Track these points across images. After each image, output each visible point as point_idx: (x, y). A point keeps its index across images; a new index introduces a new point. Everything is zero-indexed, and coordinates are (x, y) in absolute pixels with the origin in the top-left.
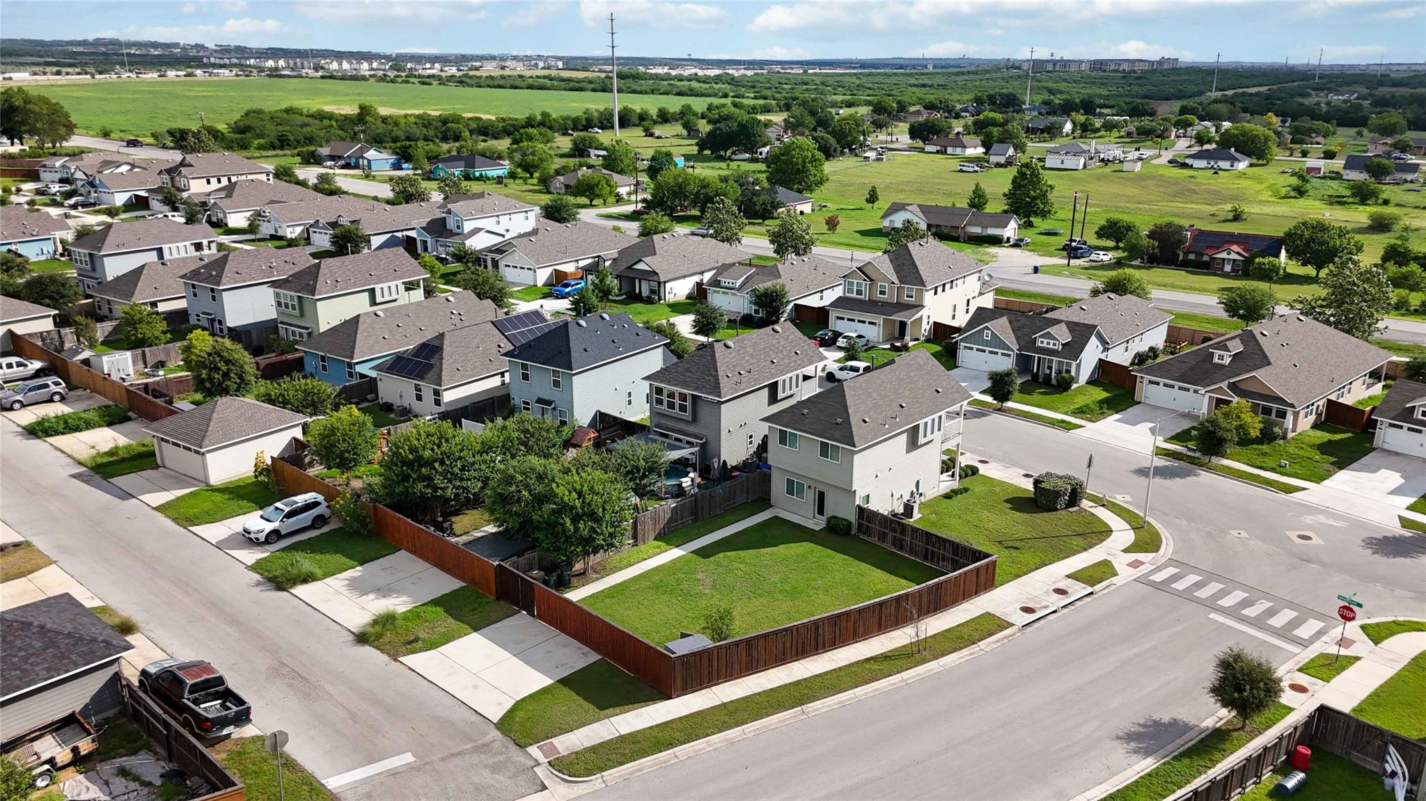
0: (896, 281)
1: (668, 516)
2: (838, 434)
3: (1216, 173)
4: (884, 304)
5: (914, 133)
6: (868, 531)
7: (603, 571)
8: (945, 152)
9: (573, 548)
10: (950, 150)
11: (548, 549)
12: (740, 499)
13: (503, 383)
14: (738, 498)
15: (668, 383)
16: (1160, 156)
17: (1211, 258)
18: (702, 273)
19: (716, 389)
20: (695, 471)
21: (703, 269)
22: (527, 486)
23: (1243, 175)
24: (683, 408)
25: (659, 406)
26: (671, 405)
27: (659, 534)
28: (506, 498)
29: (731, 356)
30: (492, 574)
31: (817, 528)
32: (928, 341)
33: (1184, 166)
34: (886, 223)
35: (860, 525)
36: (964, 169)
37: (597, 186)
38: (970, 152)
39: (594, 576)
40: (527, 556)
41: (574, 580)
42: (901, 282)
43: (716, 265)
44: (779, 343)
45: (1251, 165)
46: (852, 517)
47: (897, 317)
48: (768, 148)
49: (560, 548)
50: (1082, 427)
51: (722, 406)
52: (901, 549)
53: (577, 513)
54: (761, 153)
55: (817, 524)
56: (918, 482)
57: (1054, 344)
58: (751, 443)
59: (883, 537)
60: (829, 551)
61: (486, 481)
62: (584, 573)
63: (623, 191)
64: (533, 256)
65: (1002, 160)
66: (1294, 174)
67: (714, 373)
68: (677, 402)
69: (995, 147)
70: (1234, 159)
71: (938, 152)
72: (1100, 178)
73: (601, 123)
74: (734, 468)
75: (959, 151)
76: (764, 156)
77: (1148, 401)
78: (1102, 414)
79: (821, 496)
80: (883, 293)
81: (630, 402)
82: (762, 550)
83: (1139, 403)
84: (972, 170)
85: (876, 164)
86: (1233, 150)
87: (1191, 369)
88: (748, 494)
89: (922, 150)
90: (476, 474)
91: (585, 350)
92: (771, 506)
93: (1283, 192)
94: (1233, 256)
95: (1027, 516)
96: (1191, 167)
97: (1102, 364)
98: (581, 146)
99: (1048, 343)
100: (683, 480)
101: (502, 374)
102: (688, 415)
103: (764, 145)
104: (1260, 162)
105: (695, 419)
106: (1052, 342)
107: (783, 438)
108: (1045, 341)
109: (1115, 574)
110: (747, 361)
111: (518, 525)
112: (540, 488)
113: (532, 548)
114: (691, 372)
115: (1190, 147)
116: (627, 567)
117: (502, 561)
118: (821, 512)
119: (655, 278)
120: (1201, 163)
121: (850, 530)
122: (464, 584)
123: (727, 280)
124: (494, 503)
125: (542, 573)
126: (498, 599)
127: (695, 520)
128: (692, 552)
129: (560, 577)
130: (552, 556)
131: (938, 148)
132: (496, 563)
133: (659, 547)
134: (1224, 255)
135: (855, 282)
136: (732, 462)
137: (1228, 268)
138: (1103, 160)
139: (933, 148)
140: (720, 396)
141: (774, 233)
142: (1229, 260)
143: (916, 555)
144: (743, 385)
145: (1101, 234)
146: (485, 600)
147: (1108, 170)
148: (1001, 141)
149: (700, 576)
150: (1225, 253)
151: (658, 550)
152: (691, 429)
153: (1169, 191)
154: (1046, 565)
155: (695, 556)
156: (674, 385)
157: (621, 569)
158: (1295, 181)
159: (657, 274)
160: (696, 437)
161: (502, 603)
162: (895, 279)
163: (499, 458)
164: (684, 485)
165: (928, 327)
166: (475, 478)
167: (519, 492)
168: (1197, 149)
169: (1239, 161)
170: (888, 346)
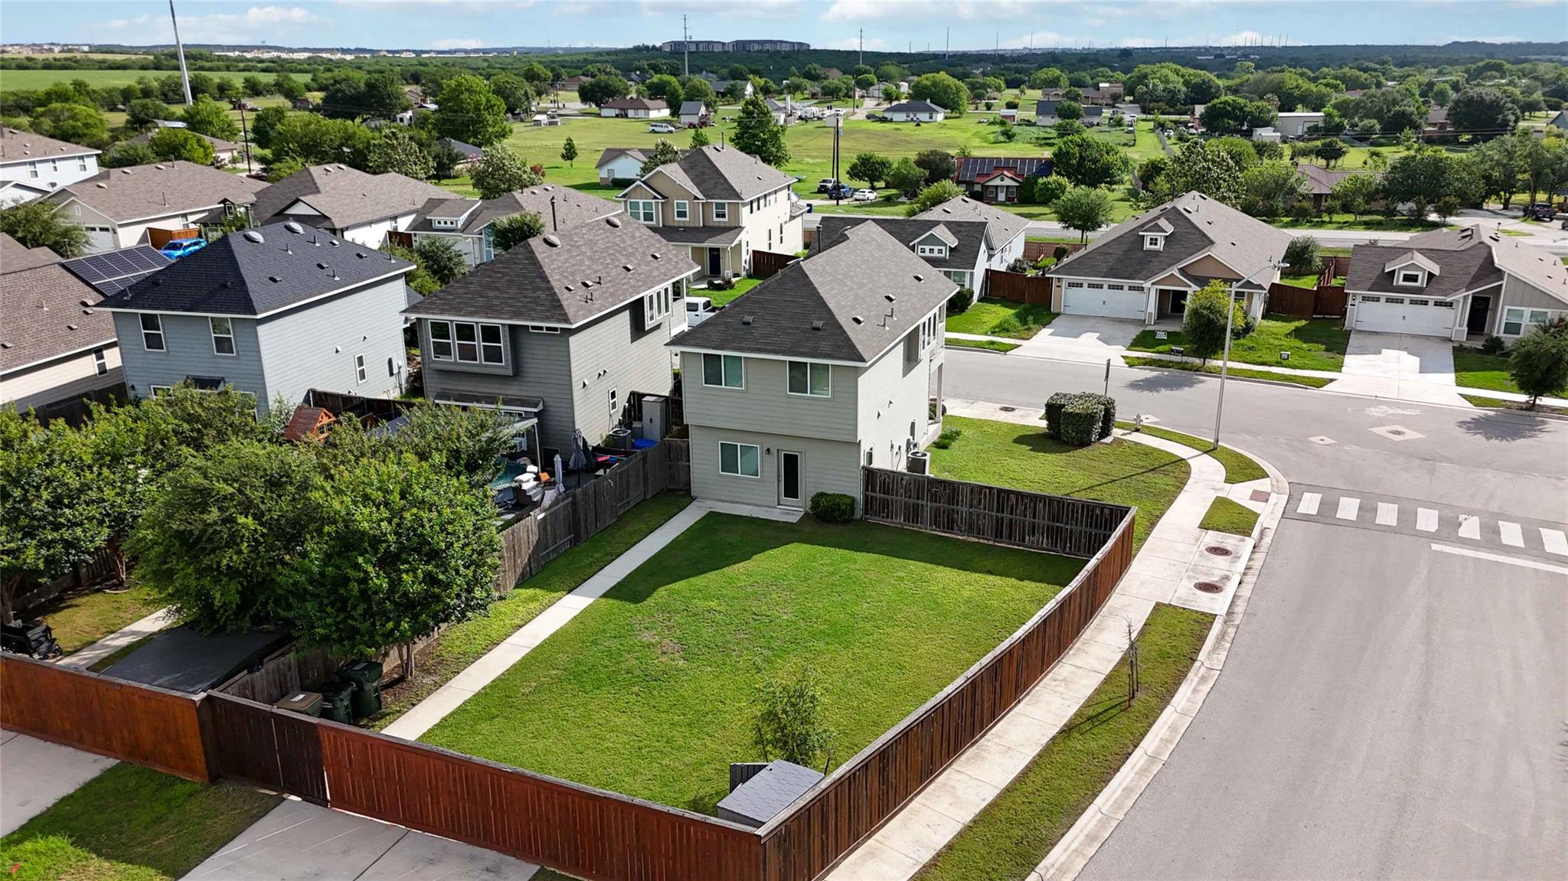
0: (700, 196)
1: (534, 538)
2: (824, 346)
3: (918, 125)
4: (687, 229)
5: (586, 95)
6: (885, 508)
7: (445, 669)
8: (626, 116)
9: (390, 625)
10: (631, 113)
11: (326, 639)
12: (636, 495)
13: (103, 370)
14: (633, 494)
15: (457, 311)
16: (854, 113)
17: (983, 186)
18: (395, 218)
19: (556, 308)
20: (535, 463)
21: (396, 212)
22: (247, 508)
23: (943, 126)
24: (493, 355)
25: (443, 359)
26: (468, 353)
27: (523, 575)
28: (199, 539)
29: (562, 258)
30: (190, 726)
31: (794, 519)
32: (750, 276)
33: (884, 120)
34: (604, 173)
35: (867, 500)
36: (656, 129)
37: (184, 147)
38: (654, 114)
39: (428, 680)
40: (270, 665)
41: (388, 698)
42: (707, 197)
43: (413, 207)
44: (624, 241)
45: (946, 118)
46: (855, 489)
47: (708, 244)
48: (410, 113)
49: (355, 631)
50: (1019, 346)
51: (572, 339)
52: (950, 528)
53: (387, 551)
54: (402, 120)
55: (791, 511)
56: (913, 425)
57: (940, 251)
58: (614, 406)
59: (913, 514)
60: (841, 552)
61: (120, 524)
62: (402, 679)
63: (226, 156)
64: (109, 208)
65: (695, 120)
66: (993, 123)
67: (543, 285)
68: (479, 344)
69: (685, 106)
70: (932, 111)
71: (617, 116)
72: (806, 134)
73: (166, 95)
74: (597, 449)
75: (641, 113)
76: (406, 122)
77: (1069, 311)
78: (1029, 329)
79: (791, 463)
80: (682, 214)
81: (362, 375)
82: (728, 570)
83: (1058, 314)
84: (666, 130)
85: (551, 128)
86: (928, 101)
87: (1119, 261)
88: (646, 484)
89: (598, 115)
90: (94, 511)
91: (273, 280)
92: (693, 499)
93: (991, 137)
94: (1008, 182)
95: (1064, 456)
96: (891, 121)
97: (990, 275)
98: (142, 115)
99: (931, 251)
100: (523, 477)
101: (98, 352)
102: (504, 366)
103: (405, 110)
104: (954, 115)
105: (518, 372)
106: (936, 248)
107: (713, 369)
108: (927, 248)
109: (1257, 516)
110: (589, 267)
111: (237, 598)
112: (280, 507)
113: (283, 642)
114: (497, 289)
115: (878, 105)
116: (487, 649)
117: (213, 687)
118: (791, 490)
119: (327, 224)
120: (902, 116)
121: (853, 513)
122: (110, 762)
123: (443, 219)
124: (164, 557)
125: (316, 697)
126: (214, 779)
127: (576, 541)
128: (605, 596)
129: (357, 699)
130: (338, 655)
131: (617, 112)
132: (198, 697)
133: (533, 599)
134: (997, 182)
135: (641, 202)
136: (594, 439)
137: (1002, 197)
138: (800, 118)
139: (613, 112)
140: (567, 320)
141: (478, 173)
142: (1003, 186)
143: (979, 533)
144: (597, 303)
145: (854, 173)
146: (179, 789)
147: (810, 126)
148: (690, 98)
149: (647, 637)
150: (998, 179)
151: (536, 605)
152: (513, 390)
153: (883, 142)
154: (1159, 517)
155: (616, 603)
156: (470, 314)
157: (478, 656)
158: (998, 128)
159: (328, 218)
160: (523, 403)
161: (227, 787)
162: (696, 192)
163: (144, 472)
164: (525, 487)
165: (748, 258)
166: (90, 519)
167: (231, 520)
168: (886, 105)
169: (937, 112)
170: (705, 286)
